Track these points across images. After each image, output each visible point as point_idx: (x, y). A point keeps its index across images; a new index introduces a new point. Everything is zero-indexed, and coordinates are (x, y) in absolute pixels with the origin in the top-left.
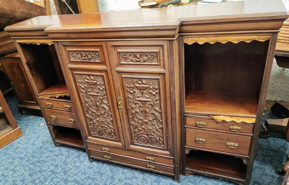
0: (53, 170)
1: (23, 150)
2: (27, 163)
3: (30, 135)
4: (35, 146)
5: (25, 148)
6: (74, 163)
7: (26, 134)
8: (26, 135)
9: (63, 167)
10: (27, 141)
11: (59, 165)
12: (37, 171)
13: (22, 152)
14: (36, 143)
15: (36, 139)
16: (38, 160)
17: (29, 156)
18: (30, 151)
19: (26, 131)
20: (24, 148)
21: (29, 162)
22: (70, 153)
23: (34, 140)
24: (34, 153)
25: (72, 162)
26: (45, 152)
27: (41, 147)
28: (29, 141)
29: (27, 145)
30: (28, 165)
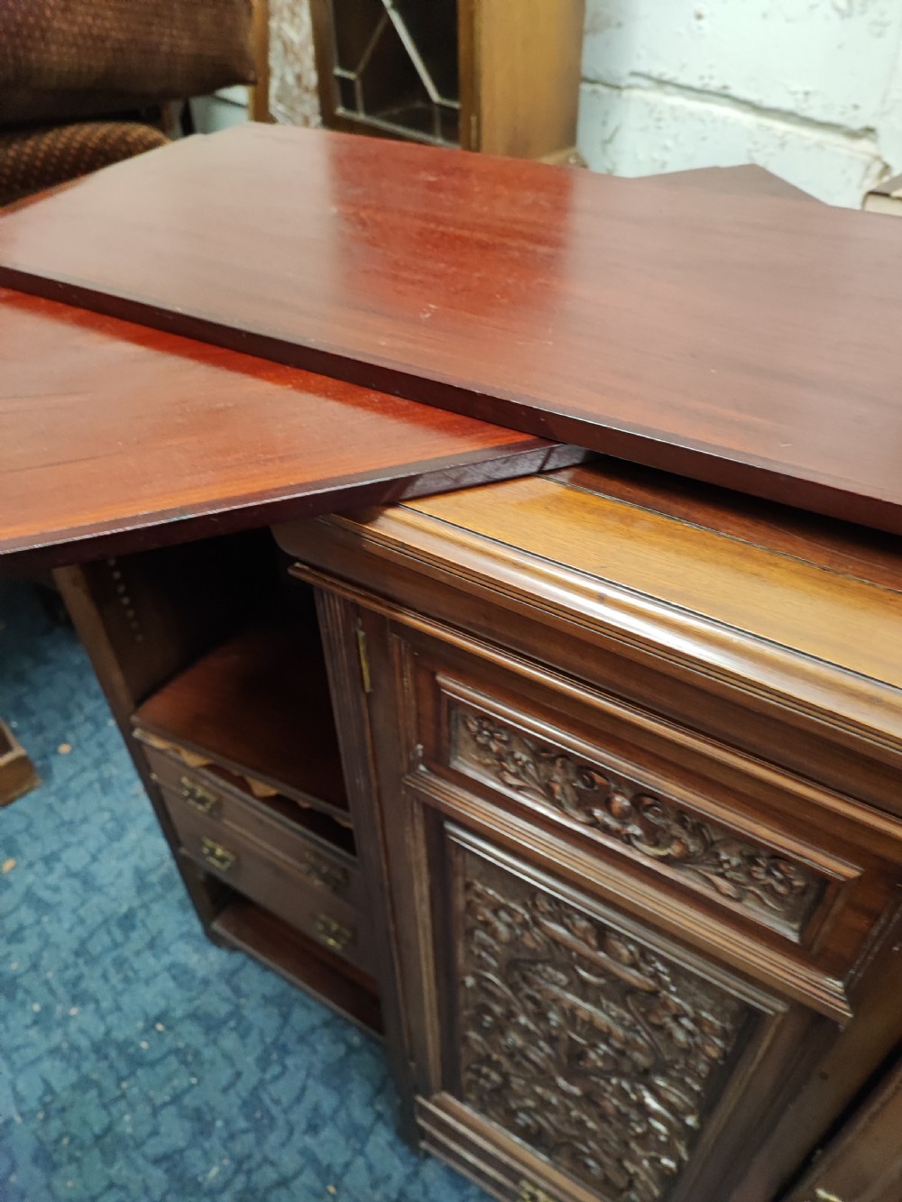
0: (181, 1151)
1: (26, 915)
2: (33, 1033)
3: (78, 796)
4: (96, 899)
5: (40, 900)
6: (313, 1129)
7: (58, 780)
8: (53, 788)
9: (239, 1147)
10: (52, 844)
11: (219, 1123)
12: (87, 1137)
13: (21, 928)
14: (105, 871)
15: (104, 839)
16: (102, 1029)
17: (55, 984)
18: (62, 931)
19: (56, 752)
20: (30, 897)
21: (47, 1031)
22: (287, 1030)
23: (92, 845)
24: (81, 961)
25: (299, 1116)
26: (142, 975)
27: (127, 922)
28: (67, 845)
29: (52, 879)
30: (38, 1059)
